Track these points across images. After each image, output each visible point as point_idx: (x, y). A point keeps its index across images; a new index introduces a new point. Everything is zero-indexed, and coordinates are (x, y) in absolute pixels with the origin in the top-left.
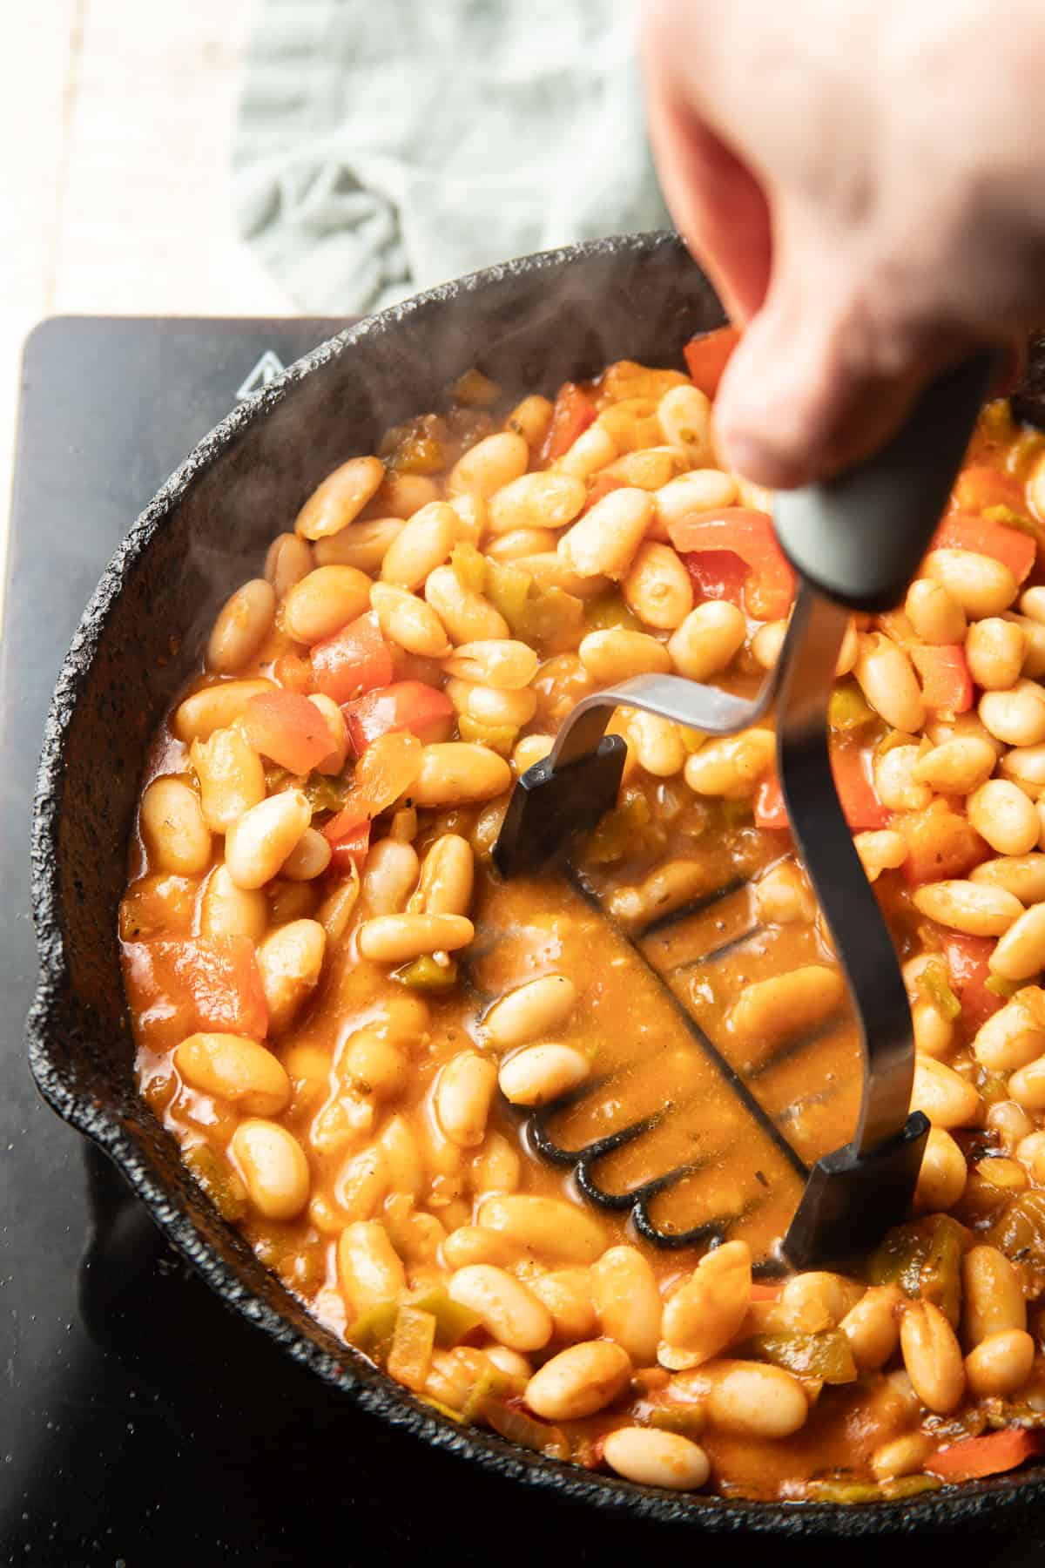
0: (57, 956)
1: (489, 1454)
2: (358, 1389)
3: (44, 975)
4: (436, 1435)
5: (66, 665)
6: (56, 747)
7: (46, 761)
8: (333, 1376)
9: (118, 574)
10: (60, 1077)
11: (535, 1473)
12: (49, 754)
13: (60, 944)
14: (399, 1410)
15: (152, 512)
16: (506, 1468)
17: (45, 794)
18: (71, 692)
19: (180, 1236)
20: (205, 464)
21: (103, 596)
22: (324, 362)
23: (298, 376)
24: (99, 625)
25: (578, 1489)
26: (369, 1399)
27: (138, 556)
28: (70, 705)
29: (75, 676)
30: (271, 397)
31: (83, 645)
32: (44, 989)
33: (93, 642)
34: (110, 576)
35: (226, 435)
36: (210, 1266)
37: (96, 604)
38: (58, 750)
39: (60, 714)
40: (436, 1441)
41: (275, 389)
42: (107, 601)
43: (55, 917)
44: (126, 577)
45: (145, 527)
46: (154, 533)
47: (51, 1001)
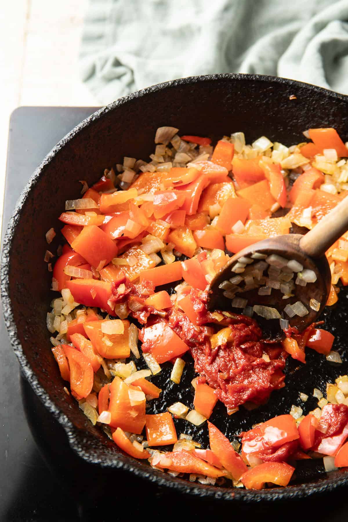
0: (67, 421)
3: (67, 429)
5: (10, 332)
7: (24, 364)
8: (232, 498)
9: (6, 296)
12: (23, 361)
13: (65, 416)
15: (4, 272)
17: (31, 374)
18: (17, 339)
20: (10, 249)
21: (6, 305)
22: (25, 200)
23: (20, 208)
24: (11, 314)
26: (247, 499)
27: (9, 287)
28: (19, 344)
29: (15, 333)
30: (16, 218)
31: (11, 323)
32: (70, 433)
33: (13, 321)
34: (4, 298)
37: (6, 309)
38: (25, 359)
41: (16, 216)
42: (8, 306)
43: (59, 409)
44: (9, 296)
45: (5, 278)
46: (9, 278)
47: (75, 435)
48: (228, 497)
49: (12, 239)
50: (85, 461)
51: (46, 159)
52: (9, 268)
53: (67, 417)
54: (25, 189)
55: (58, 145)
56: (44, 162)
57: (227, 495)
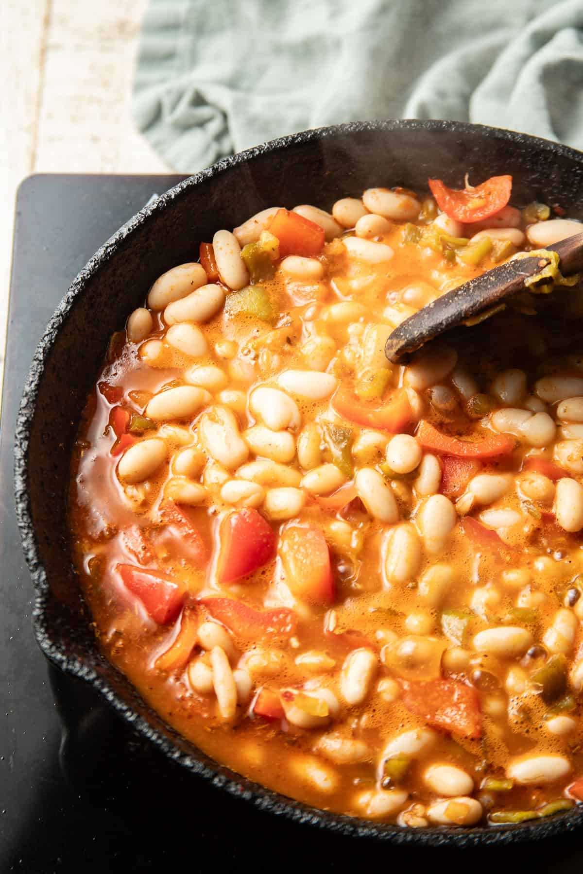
0: (44, 581)
1: (333, 824)
2: (254, 798)
3: (37, 592)
4: (302, 817)
5: (20, 416)
6: (22, 462)
7: (18, 471)
8: (239, 793)
9: (40, 361)
10: (58, 648)
11: (360, 830)
12: (19, 467)
13: (44, 573)
14: (279, 807)
15: (54, 323)
16: (344, 830)
17: (21, 490)
18: (25, 431)
19: (140, 727)
20: (79, 292)
21: (34, 374)
22: (135, 227)
23: (122, 236)
24: (35, 391)
25: (386, 836)
26: (261, 803)
27: (50, 349)
28: (26, 438)
29: (27, 421)
30: (109, 250)
31: (28, 403)
32: (39, 600)
33: (33, 402)
34: (35, 363)
35: (88, 275)
36: (160, 742)
37: (31, 379)
38: (24, 464)
39: (21, 444)
40: (302, 820)
41: (111, 246)
42: (37, 377)
43: (38, 558)
44: (46, 362)
45: (51, 333)
46: (56, 335)
47: (44, 606)
48: (233, 789)
49: (89, 278)
51: (198, 177)
52: (66, 320)
53: (46, 575)
54: (143, 211)
55: (224, 161)
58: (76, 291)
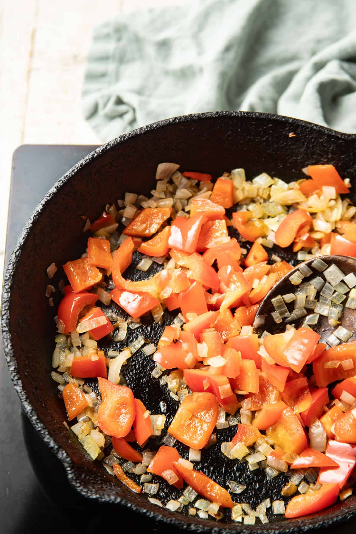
0: (66, 456)
3: (66, 464)
5: (10, 367)
6: (23, 393)
7: (23, 399)
9: (7, 331)
12: (23, 396)
13: (64, 452)
15: (5, 307)
18: (17, 375)
20: (11, 284)
22: (26, 236)
23: (21, 244)
24: (12, 349)
27: (9, 322)
28: (19, 379)
29: (15, 368)
30: (17, 253)
31: (11, 358)
32: (68, 469)
33: (13, 356)
34: (5, 333)
37: (6, 344)
38: (25, 394)
39: (18, 383)
41: (17, 251)
42: (9, 341)
43: (57, 445)
44: (10, 331)
45: (6, 313)
46: (9, 313)
47: (73, 471)
49: (13, 274)
50: (83, 496)
51: (48, 195)
52: (10, 303)
53: (66, 452)
54: (27, 225)
55: (60, 181)
56: (46, 197)
57: (224, 531)
58: (10, 284)
